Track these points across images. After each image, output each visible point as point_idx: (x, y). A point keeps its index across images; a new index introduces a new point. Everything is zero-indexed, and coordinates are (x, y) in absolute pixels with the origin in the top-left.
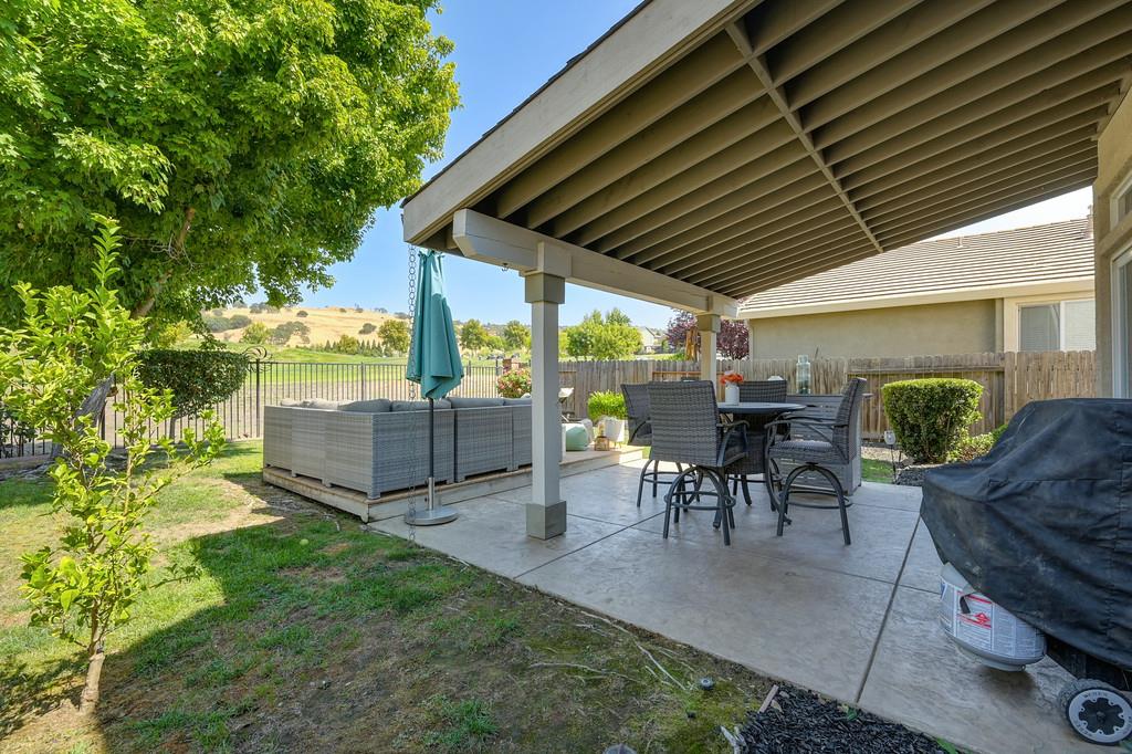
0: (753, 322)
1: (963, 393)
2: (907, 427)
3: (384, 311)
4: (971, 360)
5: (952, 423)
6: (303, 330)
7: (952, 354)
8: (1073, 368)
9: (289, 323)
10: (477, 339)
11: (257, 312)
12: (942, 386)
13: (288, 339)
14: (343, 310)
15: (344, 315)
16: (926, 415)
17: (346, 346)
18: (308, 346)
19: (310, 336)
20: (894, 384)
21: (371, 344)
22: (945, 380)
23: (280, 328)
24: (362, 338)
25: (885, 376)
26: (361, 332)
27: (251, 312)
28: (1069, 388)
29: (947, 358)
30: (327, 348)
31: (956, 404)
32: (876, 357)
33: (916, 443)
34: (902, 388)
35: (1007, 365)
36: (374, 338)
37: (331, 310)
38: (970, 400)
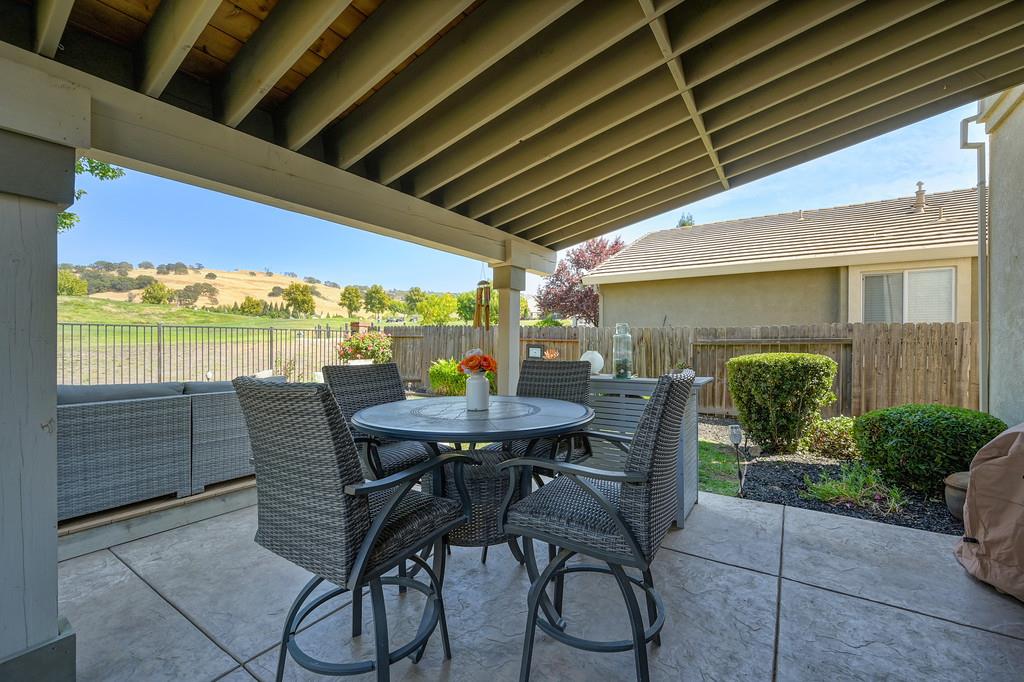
0: (603, 287)
1: (817, 372)
2: (753, 410)
3: (293, 275)
4: (818, 331)
5: (803, 406)
6: (212, 291)
7: (798, 325)
8: (923, 342)
9: (197, 285)
10: (380, 303)
11: (165, 273)
12: (794, 362)
13: (196, 300)
14: (253, 274)
15: (254, 278)
16: (776, 397)
17: (250, 308)
18: (216, 307)
19: (218, 297)
20: (741, 358)
21: (279, 307)
22: (798, 355)
23: (188, 289)
24: (269, 301)
25: (731, 348)
26: (270, 295)
27: (158, 273)
28: (919, 363)
29: (794, 328)
30: (235, 310)
31: (809, 384)
32: (722, 326)
33: (764, 429)
34: (750, 364)
35: (855, 338)
36: (280, 301)
37: (241, 273)
38: (825, 379)
